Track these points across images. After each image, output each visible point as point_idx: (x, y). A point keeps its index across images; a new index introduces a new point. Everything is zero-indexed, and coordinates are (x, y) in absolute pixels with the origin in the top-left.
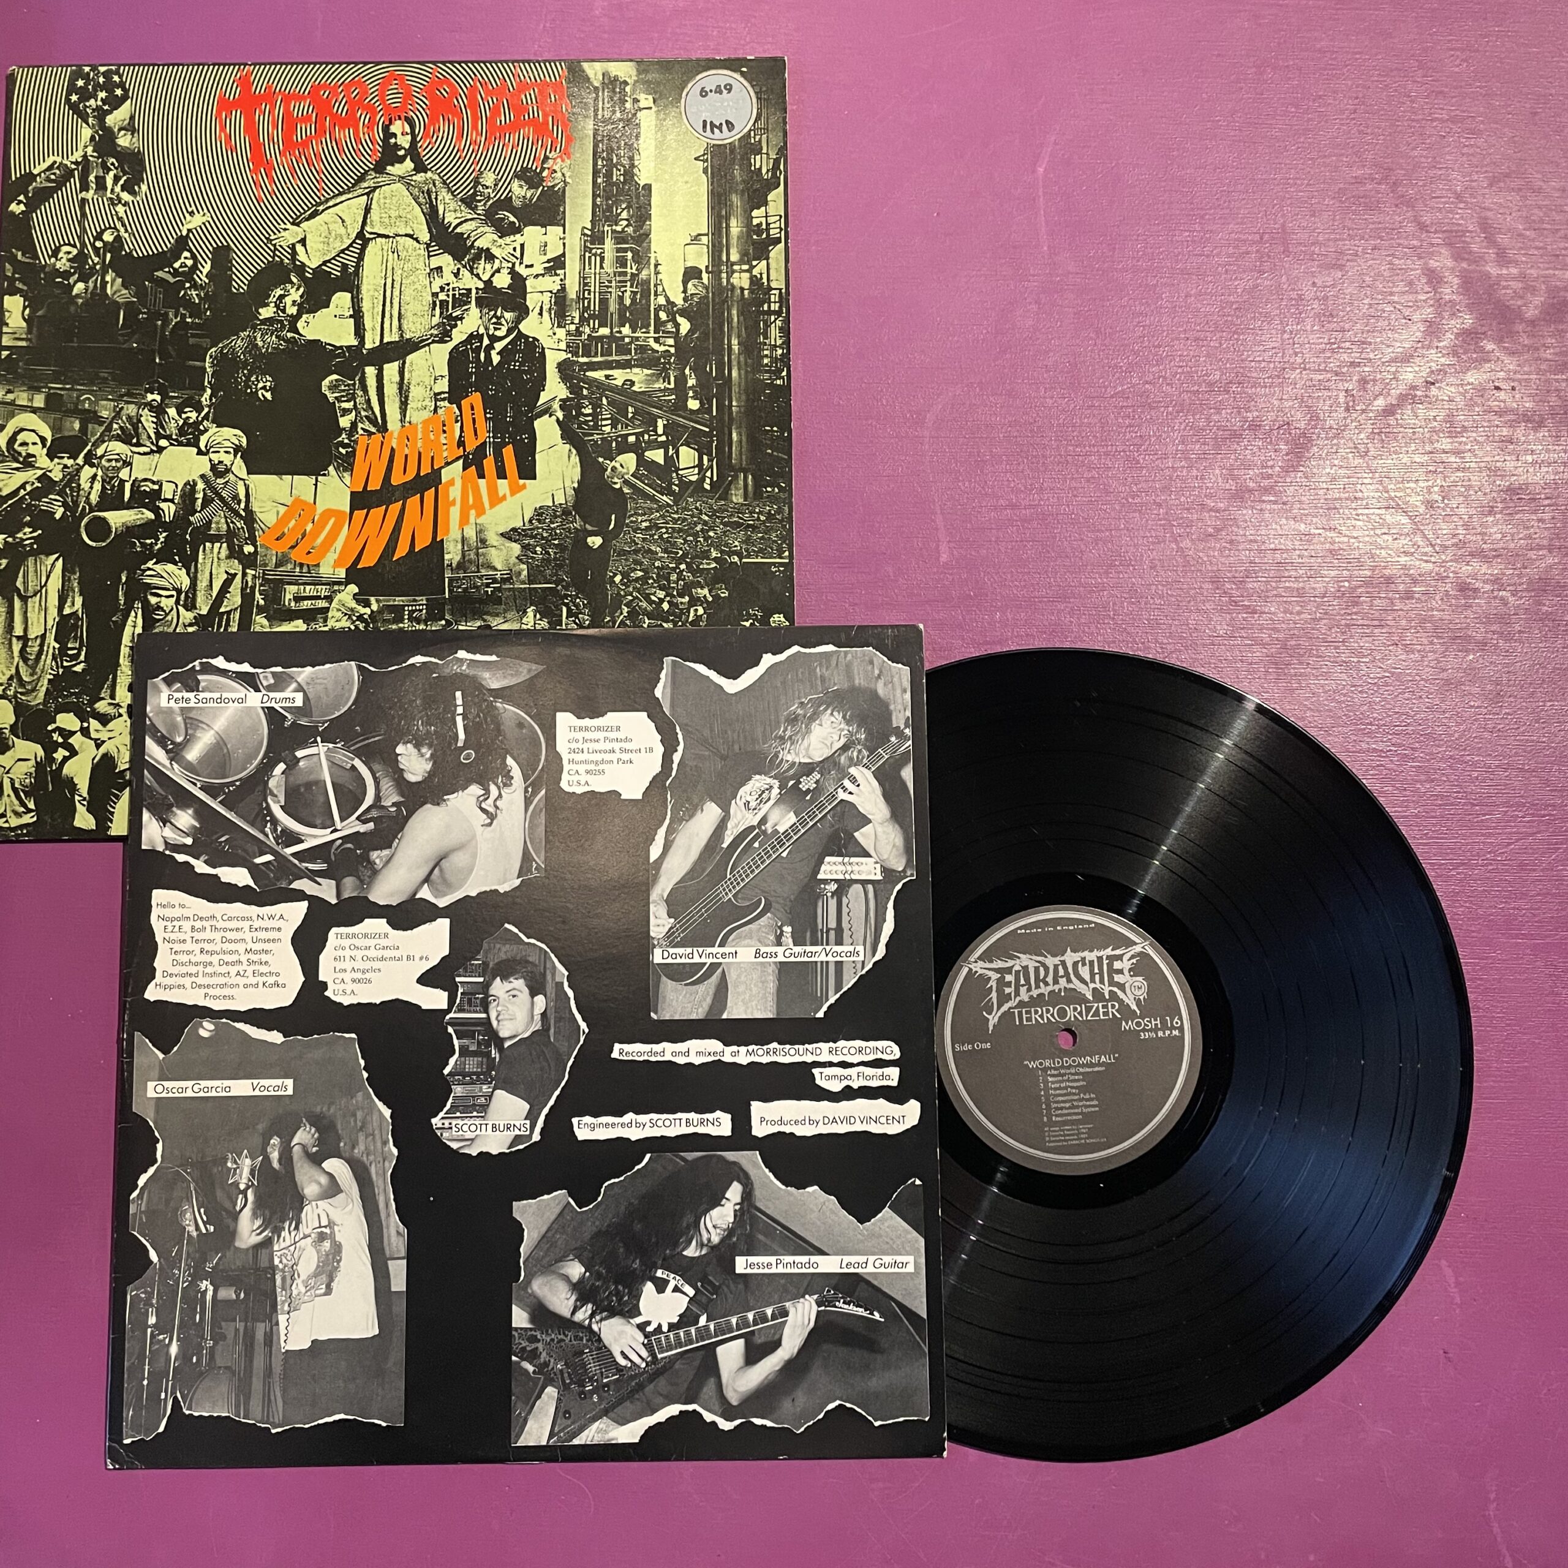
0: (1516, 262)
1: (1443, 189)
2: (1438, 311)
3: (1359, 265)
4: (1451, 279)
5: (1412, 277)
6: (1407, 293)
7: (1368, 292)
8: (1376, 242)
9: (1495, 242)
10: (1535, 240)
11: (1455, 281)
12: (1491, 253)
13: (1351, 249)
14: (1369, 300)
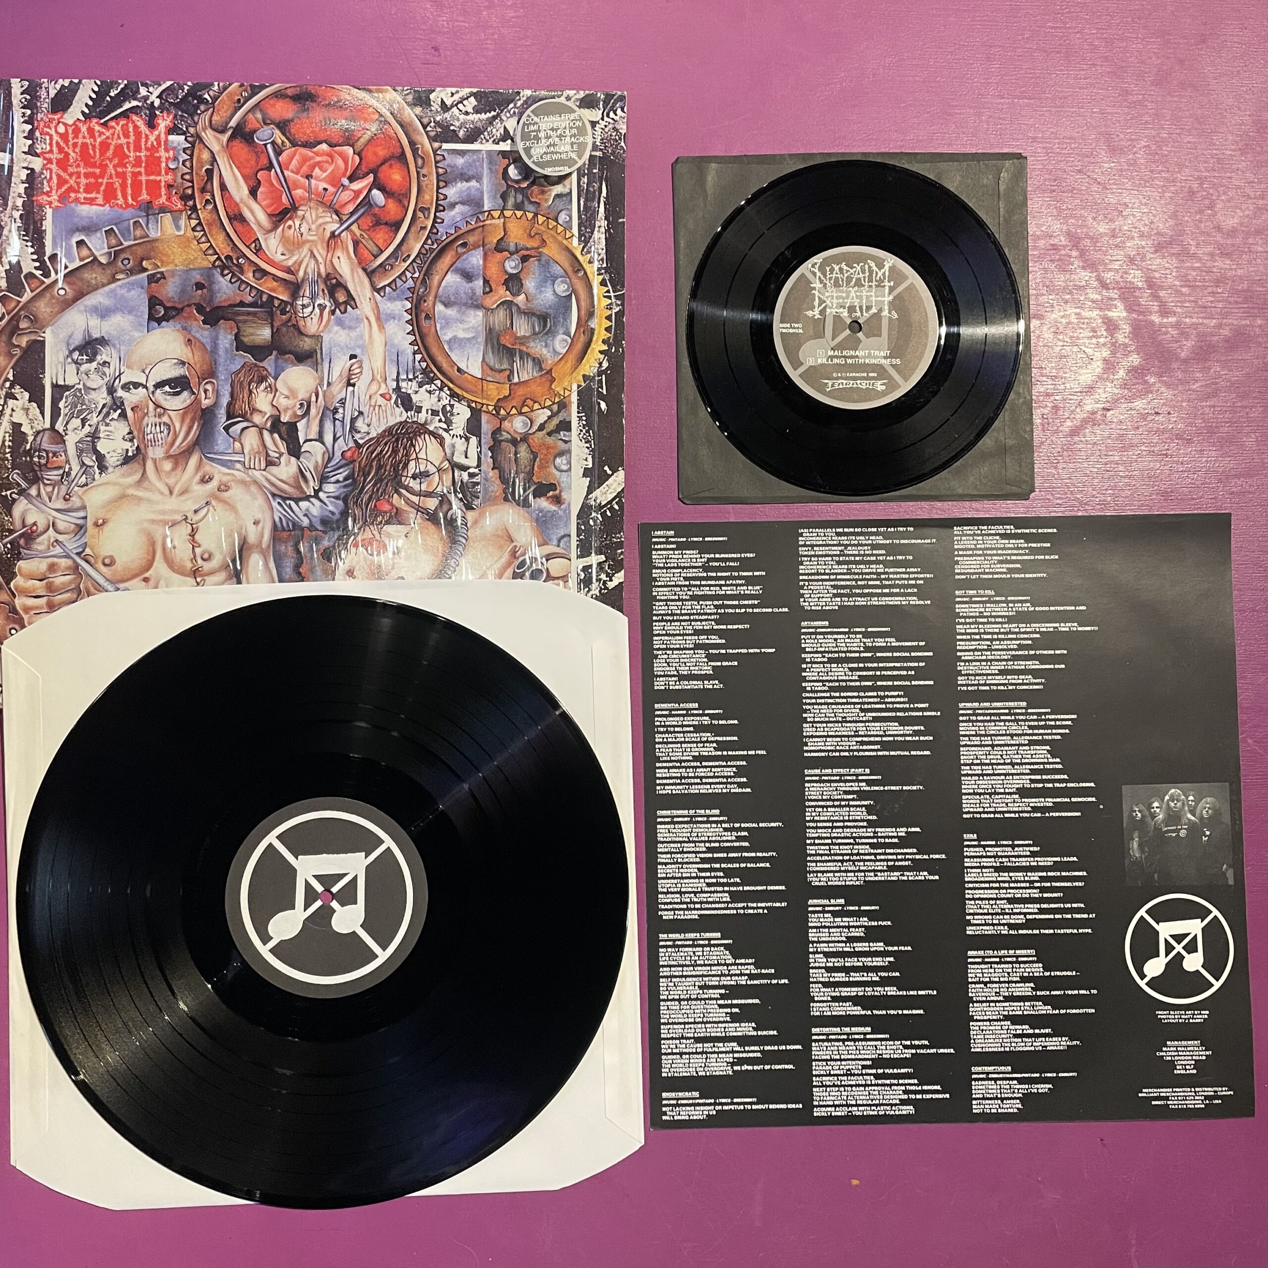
0: (1175, 313)
1: (1119, 254)
2: (1113, 353)
3: (1054, 316)
4: (1124, 327)
5: (1094, 325)
6: (1091, 338)
7: (1061, 337)
8: (1068, 297)
9: (1159, 297)
10: (1189, 295)
11: (1127, 328)
12: (1155, 306)
13: (1048, 302)
14: (1061, 343)
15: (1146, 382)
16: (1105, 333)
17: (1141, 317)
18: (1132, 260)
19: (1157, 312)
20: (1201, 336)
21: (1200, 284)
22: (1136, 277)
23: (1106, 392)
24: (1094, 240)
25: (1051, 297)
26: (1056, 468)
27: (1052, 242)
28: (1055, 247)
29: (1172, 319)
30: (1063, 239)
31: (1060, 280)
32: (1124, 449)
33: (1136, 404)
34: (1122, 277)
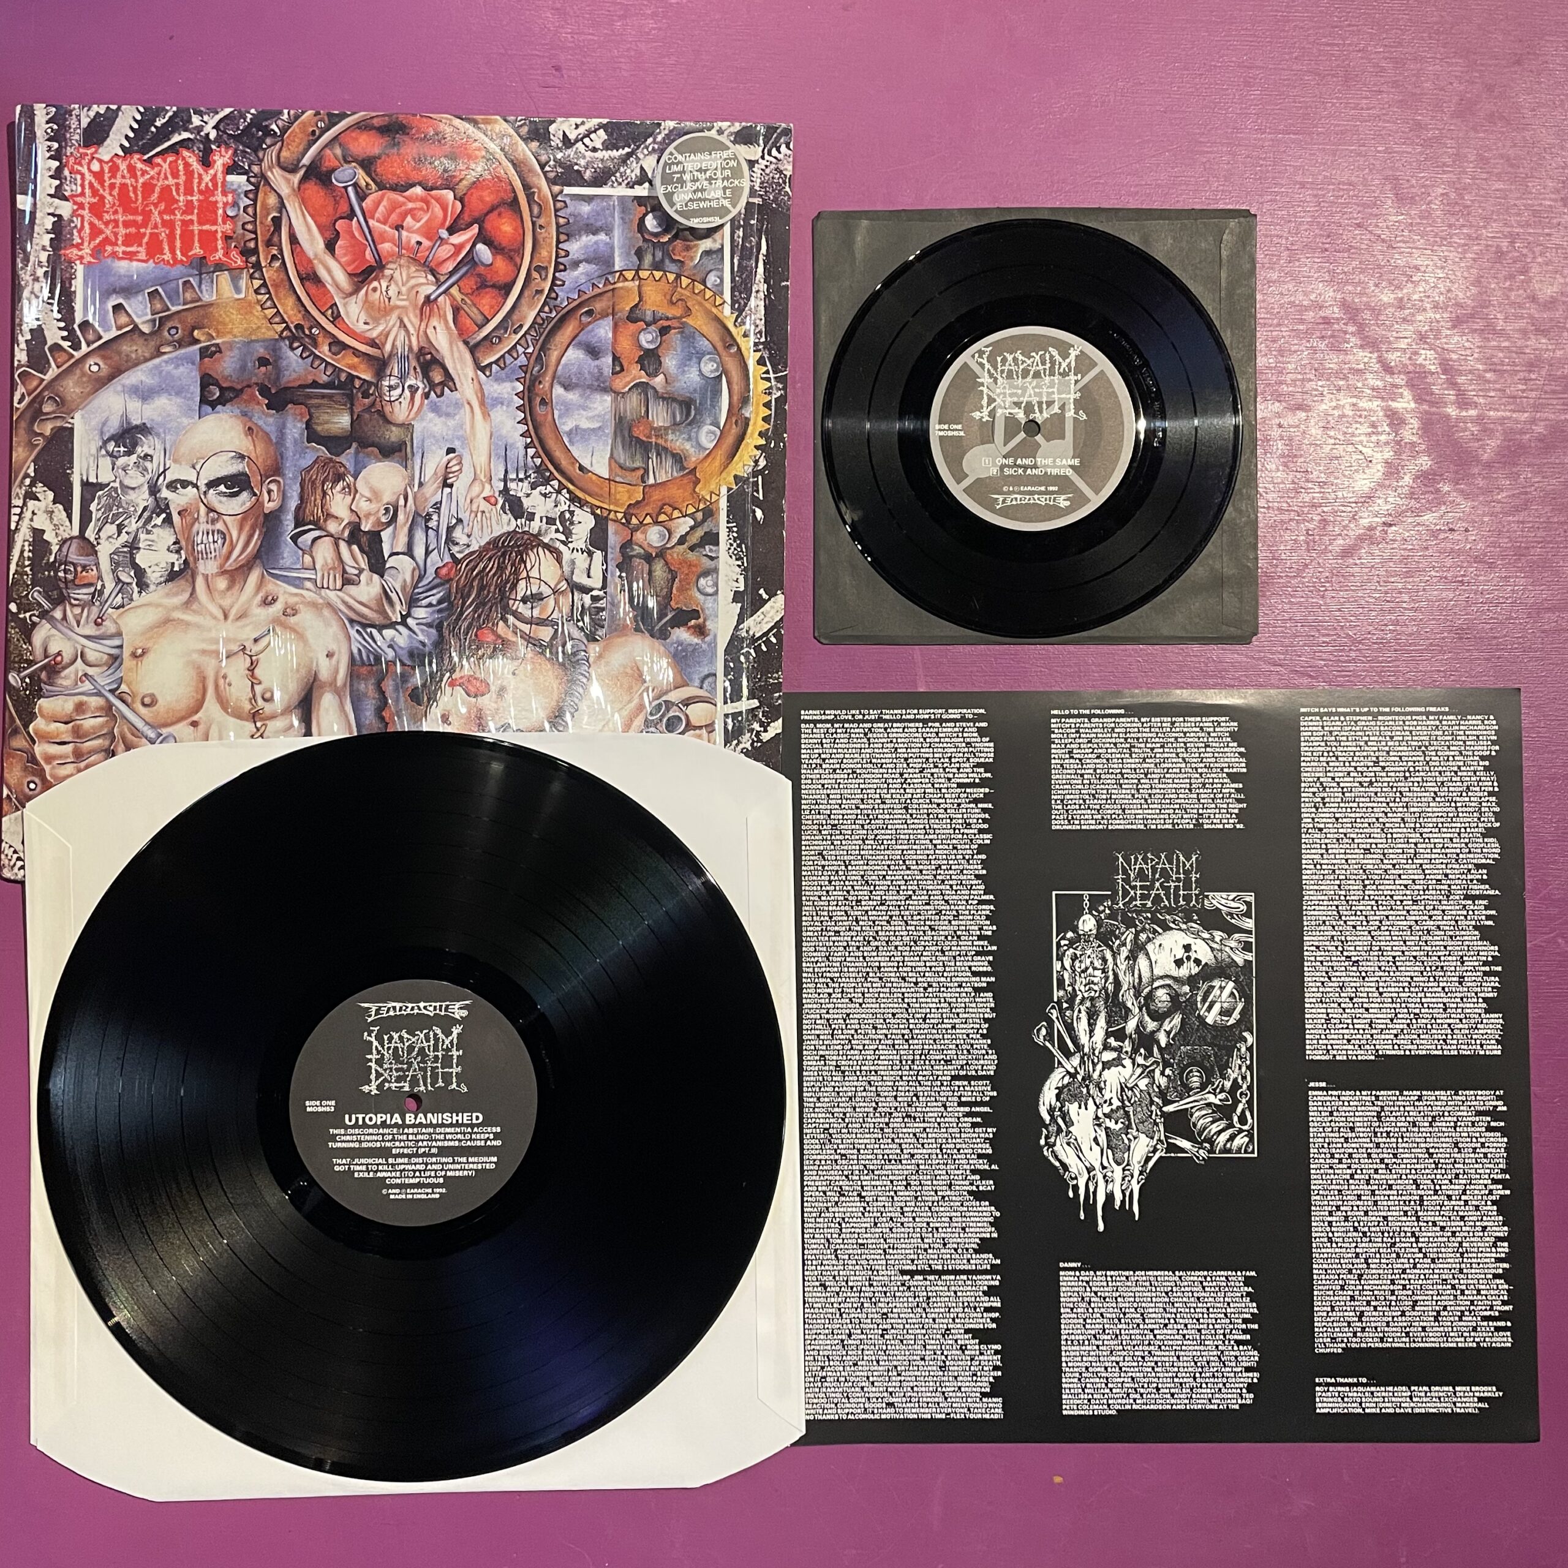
0: (1476, 405)
1: (1408, 330)
2: (1398, 453)
3: (1324, 407)
4: (1412, 421)
5: (1374, 419)
6: (1369, 435)
7: (1332, 433)
8: (1341, 383)
9: (1456, 384)
10: (1495, 382)
11: (1415, 423)
12: (1451, 395)
13: (1317, 390)
14: (1332, 441)
15: (1438, 491)
16: (1387, 429)
17: (1434, 409)
18: (1422, 338)
19: (1452, 404)
20: (1509, 435)
21: (1509, 368)
22: (1427, 358)
23: (1387, 502)
24: (1377, 312)
25: (1320, 383)
26: (1323, 597)
27: (1323, 315)
28: (1327, 321)
29: (1473, 413)
30: (1336, 310)
31: (1332, 362)
32: (1408, 574)
33: (1426, 518)
34: (1410, 358)
